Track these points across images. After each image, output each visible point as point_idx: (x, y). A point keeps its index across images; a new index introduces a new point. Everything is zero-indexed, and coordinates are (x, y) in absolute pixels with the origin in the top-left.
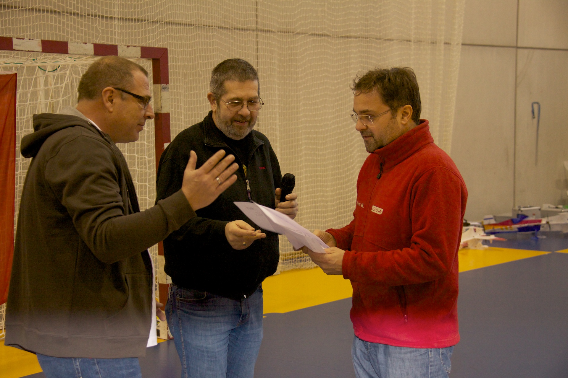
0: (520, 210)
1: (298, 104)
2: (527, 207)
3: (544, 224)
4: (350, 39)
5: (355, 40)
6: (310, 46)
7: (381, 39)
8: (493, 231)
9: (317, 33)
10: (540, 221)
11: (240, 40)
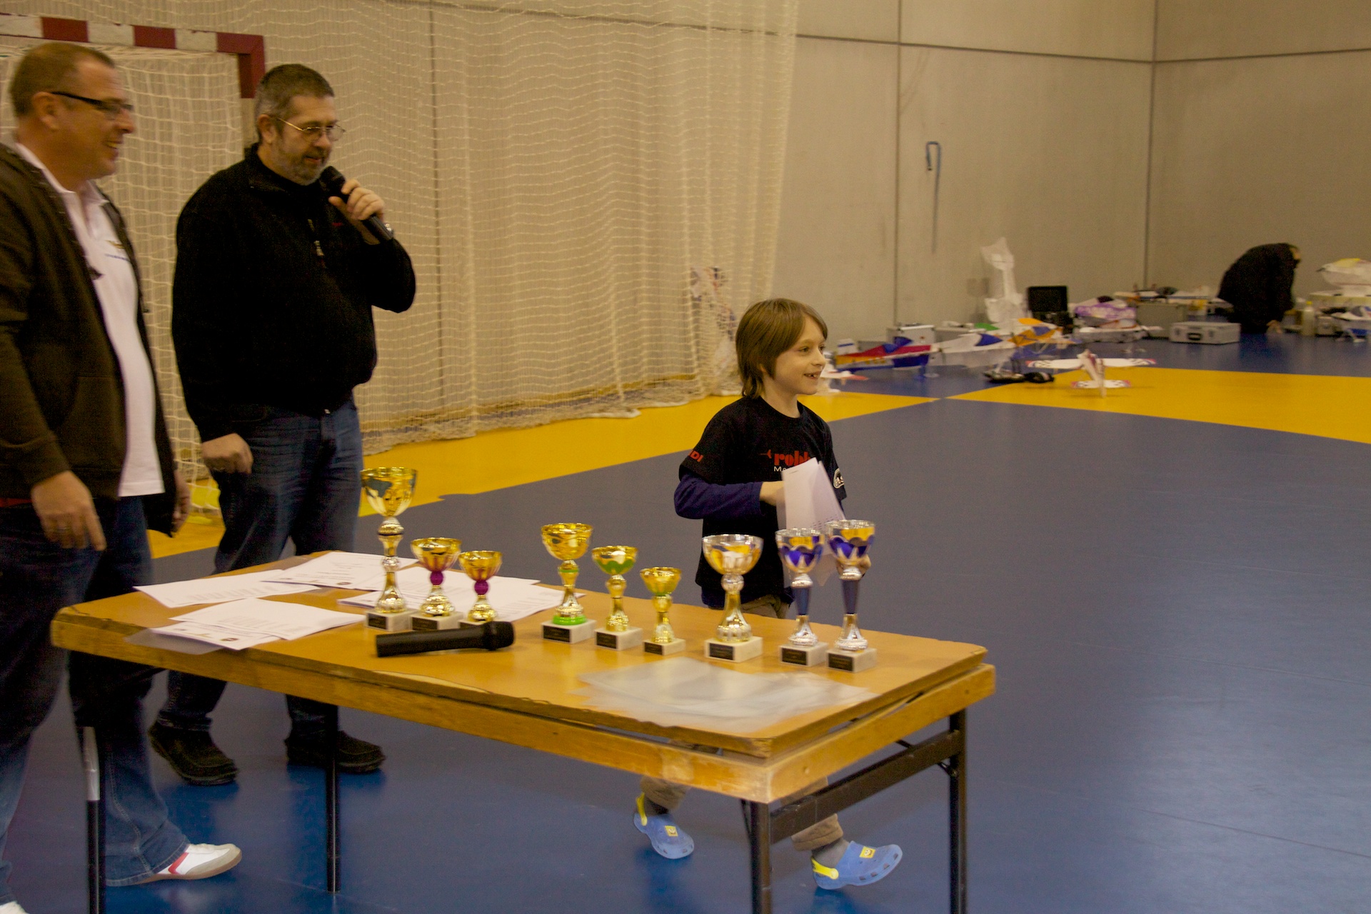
0: (899, 330)
2: (912, 326)
3: (935, 353)
8: (850, 365)
10: (928, 348)
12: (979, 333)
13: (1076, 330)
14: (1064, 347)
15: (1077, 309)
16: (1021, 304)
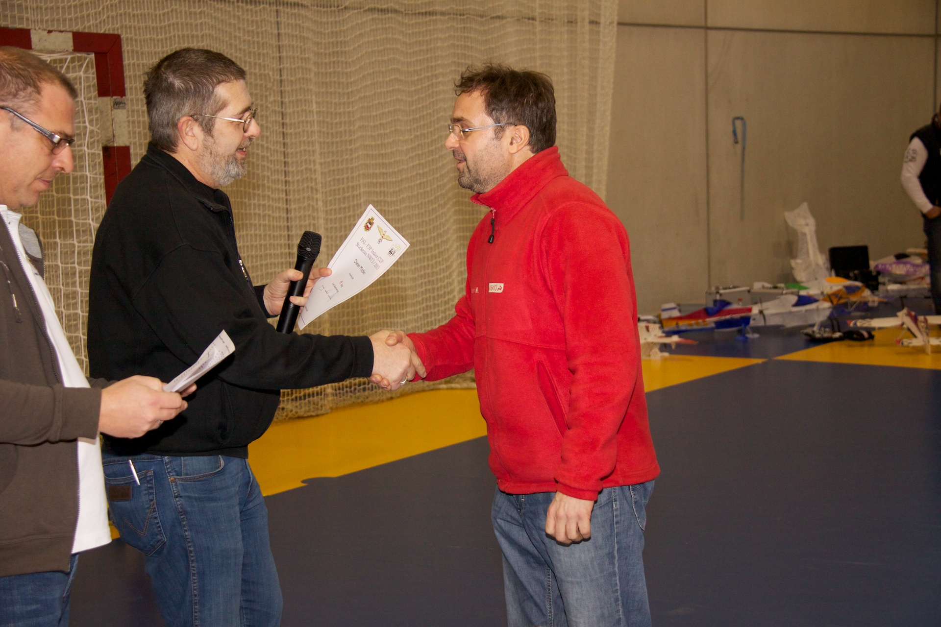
0: (718, 293)
1: (352, 127)
2: (730, 288)
3: (756, 315)
4: (434, 18)
5: (442, 18)
6: (368, 29)
7: (486, 16)
8: (676, 329)
9: (379, 6)
10: (750, 310)
11: (248, 20)
12: (792, 293)
13: (881, 287)
14: (876, 304)
15: (877, 266)
16: (824, 264)
